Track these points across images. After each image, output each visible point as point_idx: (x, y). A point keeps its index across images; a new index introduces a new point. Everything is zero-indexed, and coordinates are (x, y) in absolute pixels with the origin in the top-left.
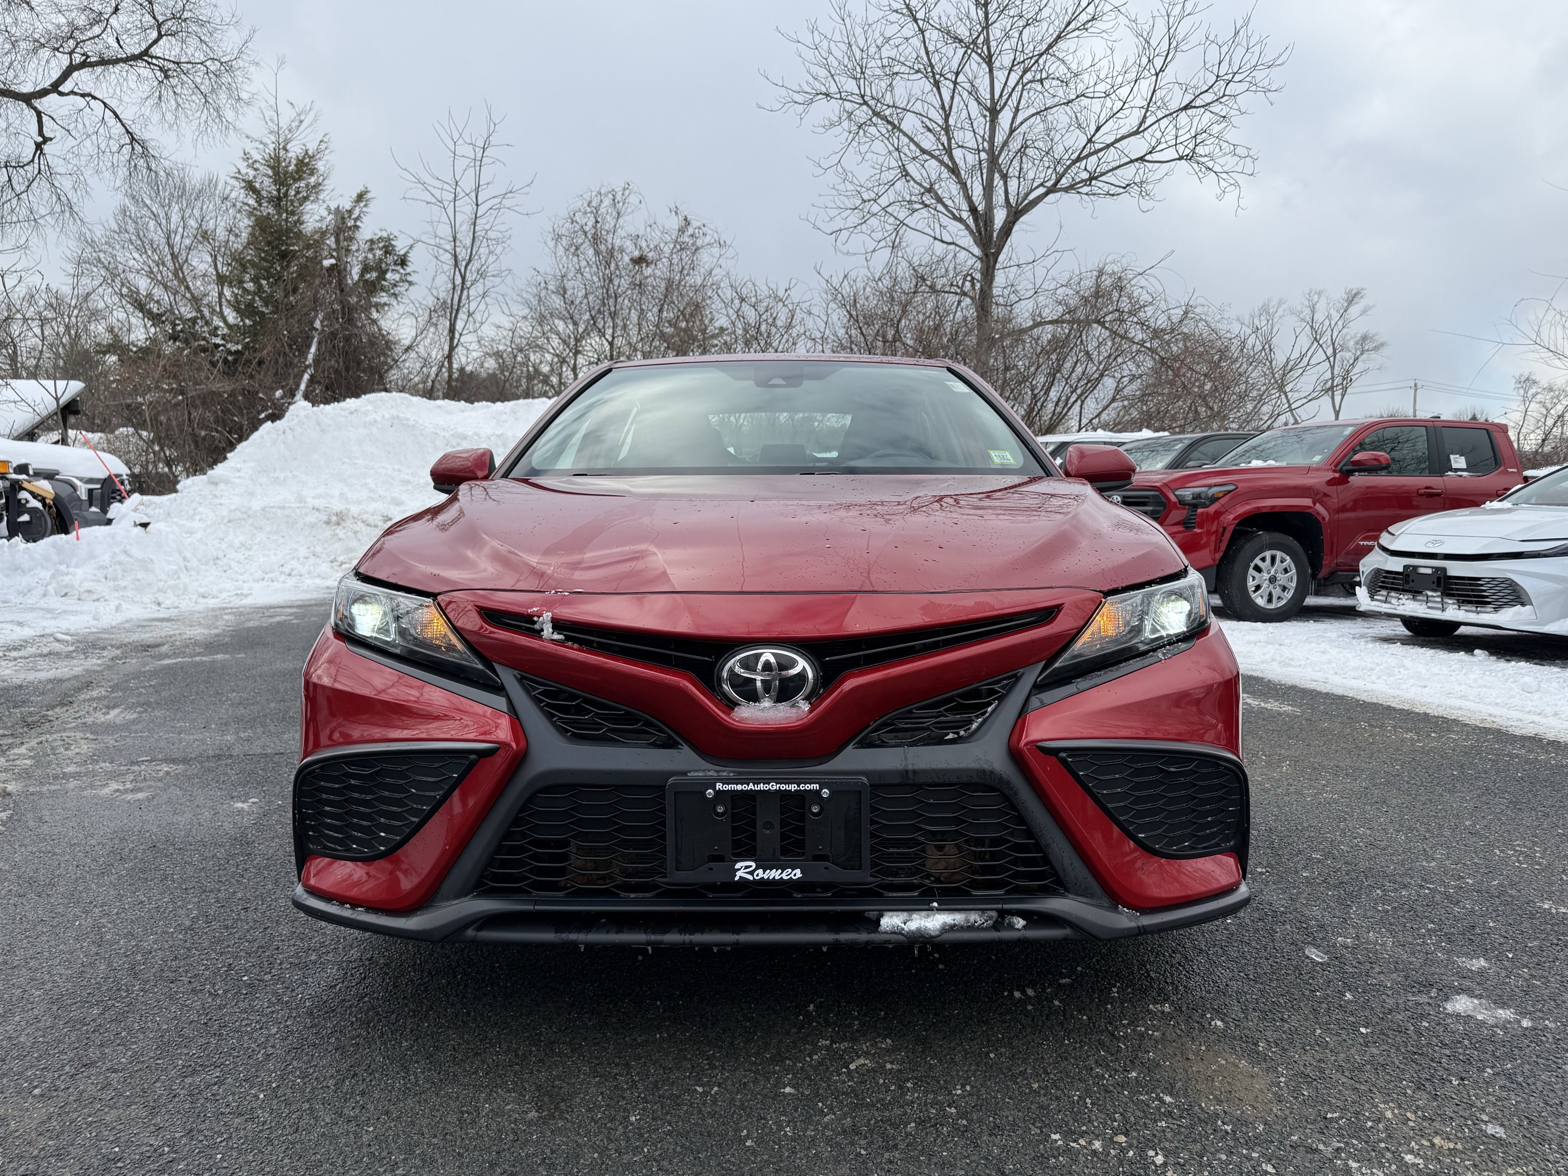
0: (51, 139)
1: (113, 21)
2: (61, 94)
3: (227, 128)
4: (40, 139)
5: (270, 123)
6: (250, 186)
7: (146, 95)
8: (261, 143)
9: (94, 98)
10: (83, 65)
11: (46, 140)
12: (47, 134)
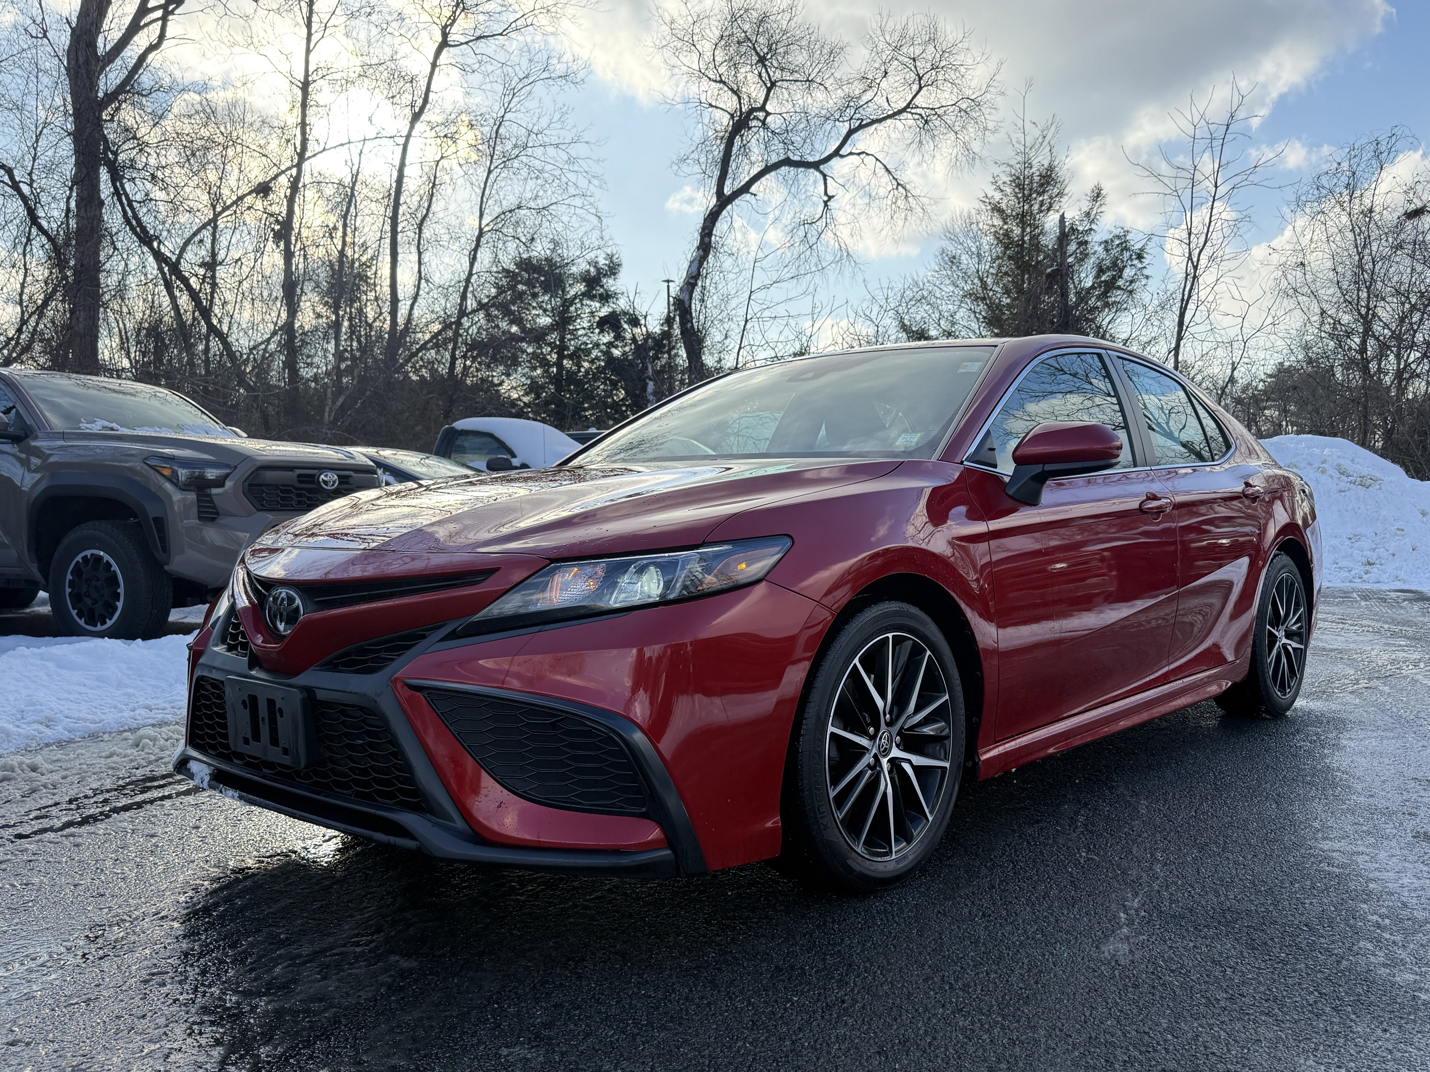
0: (833, 197)
1: (884, 84)
2: (842, 156)
3: (974, 159)
4: (826, 198)
5: (1017, 145)
6: (997, 209)
7: (910, 141)
8: (1008, 165)
9: (867, 154)
10: (861, 127)
11: (830, 198)
12: (830, 193)
